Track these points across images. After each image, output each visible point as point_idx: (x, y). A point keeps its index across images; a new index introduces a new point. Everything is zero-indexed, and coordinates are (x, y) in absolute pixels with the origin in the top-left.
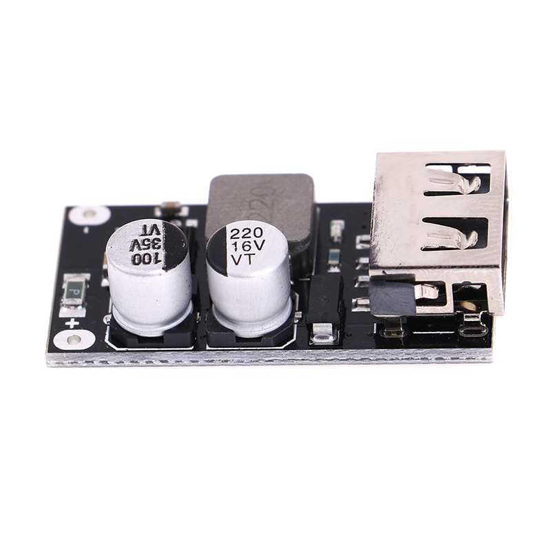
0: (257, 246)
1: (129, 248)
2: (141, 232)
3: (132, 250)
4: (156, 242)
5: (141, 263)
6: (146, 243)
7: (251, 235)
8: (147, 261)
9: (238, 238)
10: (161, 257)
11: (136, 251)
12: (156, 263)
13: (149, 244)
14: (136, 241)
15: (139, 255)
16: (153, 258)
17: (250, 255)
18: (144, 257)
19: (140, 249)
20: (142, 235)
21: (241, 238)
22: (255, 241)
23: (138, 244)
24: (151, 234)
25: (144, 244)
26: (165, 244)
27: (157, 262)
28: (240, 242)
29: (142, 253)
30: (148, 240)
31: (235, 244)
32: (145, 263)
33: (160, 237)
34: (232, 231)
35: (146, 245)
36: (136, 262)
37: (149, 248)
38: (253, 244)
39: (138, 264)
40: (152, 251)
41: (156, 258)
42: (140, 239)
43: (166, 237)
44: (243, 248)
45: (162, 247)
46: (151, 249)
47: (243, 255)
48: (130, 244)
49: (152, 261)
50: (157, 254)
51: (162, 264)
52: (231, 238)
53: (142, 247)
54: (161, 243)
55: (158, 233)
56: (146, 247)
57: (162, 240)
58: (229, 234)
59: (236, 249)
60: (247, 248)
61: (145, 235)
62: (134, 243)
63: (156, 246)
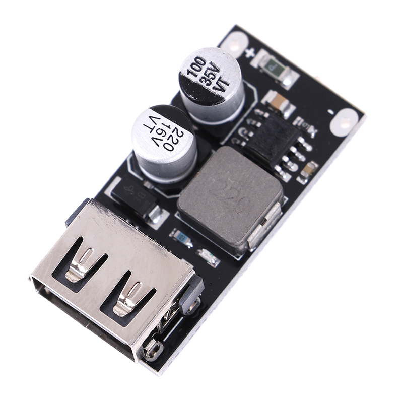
0: (157, 139)
1: (214, 63)
2: (224, 79)
3: (211, 63)
4: (208, 82)
5: (195, 62)
6: (211, 76)
7: (170, 141)
8: (194, 66)
9: (173, 132)
10: (190, 77)
11: (208, 65)
12: (188, 70)
13: (208, 76)
14: (218, 71)
15: (203, 65)
16: (194, 71)
17: (152, 130)
18: (200, 67)
19: (208, 69)
20: (220, 78)
21: (172, 134)
22: (162, 140)
23: (213, 70)
24: (217, 83)
25: (210, 73)
26: (202, 86)
27: (189, 72)
28: (169, 132)
29: (204, 68)
30: (213, 79)
31: (169, 127)
32: (193, 64)
33: (210, 88)
34: (182, 132)
36: (198, 60)
37: (205, 74)
38: (160, 137)
39: (195, 60)
40: (201, 74)
41: (192, 73)
42: (218, 75)
43: (207, 91)
44: (161, 130)
45: (200, 83)
46: (204, 76)
47: (155, 125)
48: (218, 66)
49: (192, 70)
50: (196, 76)
51: (185, 74)
52: (176, 128)
53: (209, 71)
54: (204, 84)
55: (214, 88)
56: (207, 73)
57: (207, 87)
58: (180, 129)
59: (164, 125)
60: (160, 132)
61: (219, 79)
62: (216, 68)
63: (203, 80)
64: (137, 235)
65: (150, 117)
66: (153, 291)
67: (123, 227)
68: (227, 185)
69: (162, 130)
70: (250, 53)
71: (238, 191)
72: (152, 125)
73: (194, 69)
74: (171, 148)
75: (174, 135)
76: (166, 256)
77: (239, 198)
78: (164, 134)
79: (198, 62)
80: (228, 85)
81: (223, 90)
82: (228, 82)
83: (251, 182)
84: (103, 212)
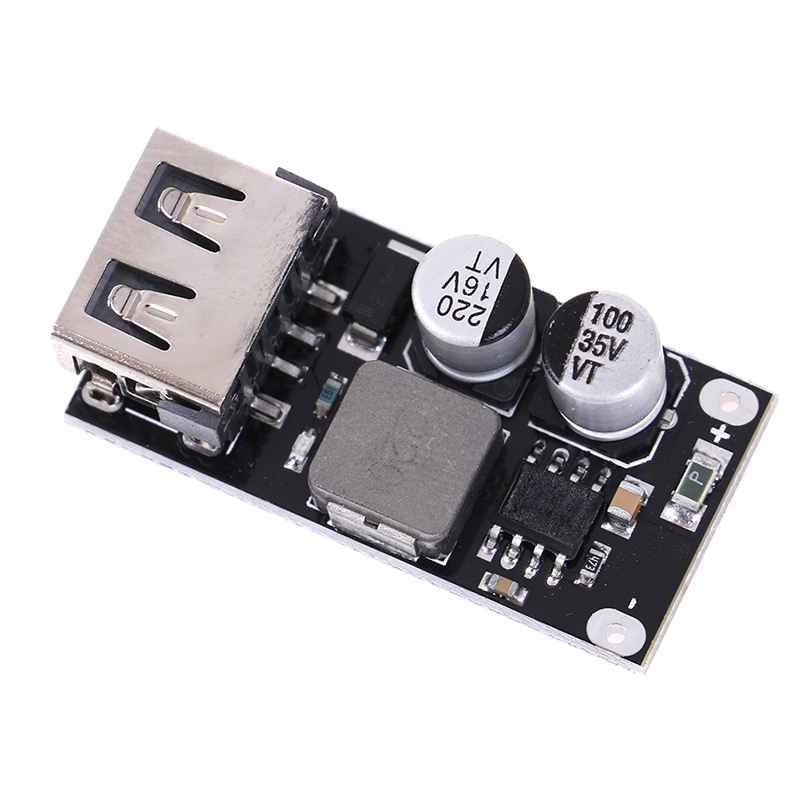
0: (457, 281)
1: (627, 348)
2: (598, 372)
3: (624, 342)
4: (586, 345)
5: (621, 313)
6: (599, 348)
7: (456, 305)
8: (613, 314)
9: (475, 306)
10: (591, 312)
11: (619, 337)
12: (602, 305)
13: (597, 343)
14: (612, 357)
15: (619, 329)
16: (603, 316)
17: (473, 269)
18: (613, 324)
19: (613, 340)
20: (600, 365)
21: (472, 306)
22: (456, 291)
23: (611, 349)
24: (588, 362)
25: (604, 346)
26: (576, 335)
27: (599, 307)
28: (475, 299)
29: (612, 332)
30: (595, 353)
31: (484, 297)
32: (617, 311)
33: (576, 351)
34: (479, 322)
35: (602, 343)
36: (627, 318)
37: (601, 336)
38: (462, 286)
39: (626, 313)
40: (599, 329)
41: (598, 314)
43: (569, 348)
44: (477, 285)
45: (582, 332)
46: (598, 335)
47: (482, 272)
48: (622, 355)
49: (605, 312)
50: (594, 321)
51: (595, 301)
52: (484, 310)
53: (607, 342)
54: (581, 338)
55: (577, 359)
56: (603, 340)
57: (577, 346)
58: (484, 318)
59: (487, 287)
60: (472, 283)
61: (596, 364)
62: (616, 354)
63: (589, 336)
64: (267, 292)
65: (497, 260)
66: (164, 346)
67: (278, 263)
68: (420, 437)
69: (476, 287)
70: (720, 434)
71: (412, 461)
72: (482, 266)
73: (607, 315)
74: (443, 311)
75: (471, 310)
76: (237, 351)
77: (399, 465)
78: (469, 291)
79: (623, 319)
80: (588, 382)
81: (576, 376)
82: (594, 381)
83: (435, 480)
84: (300, 224)
